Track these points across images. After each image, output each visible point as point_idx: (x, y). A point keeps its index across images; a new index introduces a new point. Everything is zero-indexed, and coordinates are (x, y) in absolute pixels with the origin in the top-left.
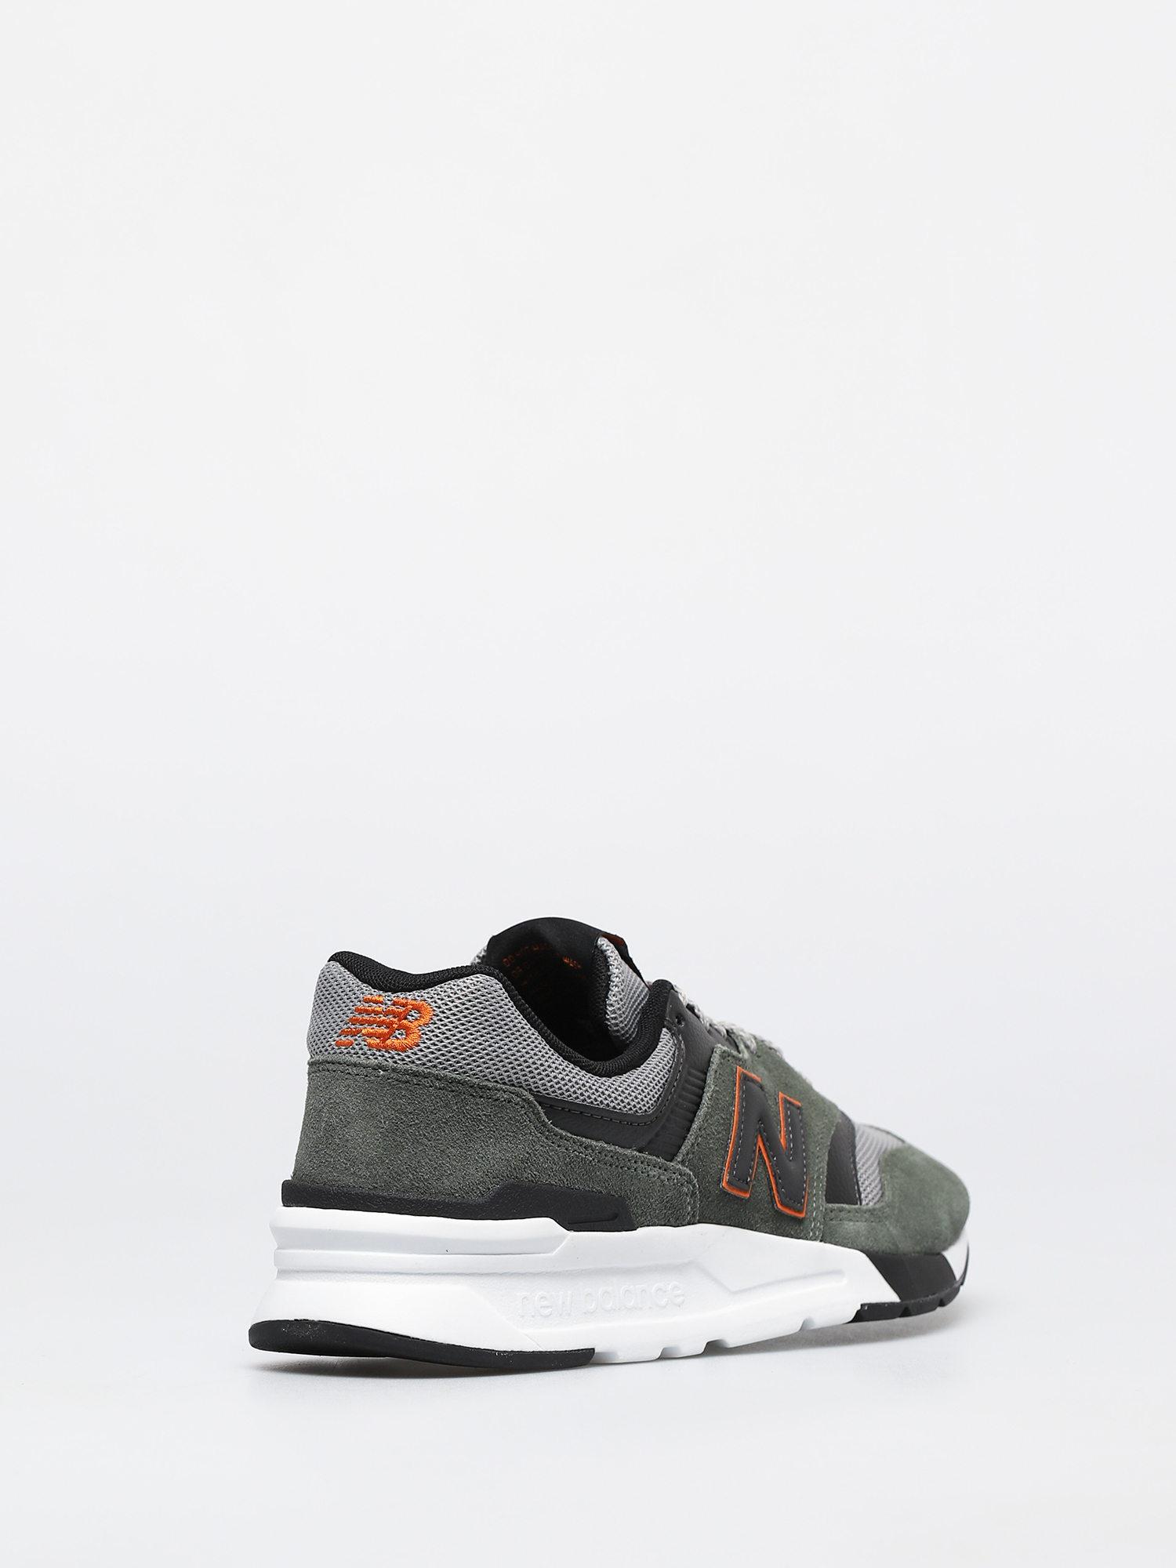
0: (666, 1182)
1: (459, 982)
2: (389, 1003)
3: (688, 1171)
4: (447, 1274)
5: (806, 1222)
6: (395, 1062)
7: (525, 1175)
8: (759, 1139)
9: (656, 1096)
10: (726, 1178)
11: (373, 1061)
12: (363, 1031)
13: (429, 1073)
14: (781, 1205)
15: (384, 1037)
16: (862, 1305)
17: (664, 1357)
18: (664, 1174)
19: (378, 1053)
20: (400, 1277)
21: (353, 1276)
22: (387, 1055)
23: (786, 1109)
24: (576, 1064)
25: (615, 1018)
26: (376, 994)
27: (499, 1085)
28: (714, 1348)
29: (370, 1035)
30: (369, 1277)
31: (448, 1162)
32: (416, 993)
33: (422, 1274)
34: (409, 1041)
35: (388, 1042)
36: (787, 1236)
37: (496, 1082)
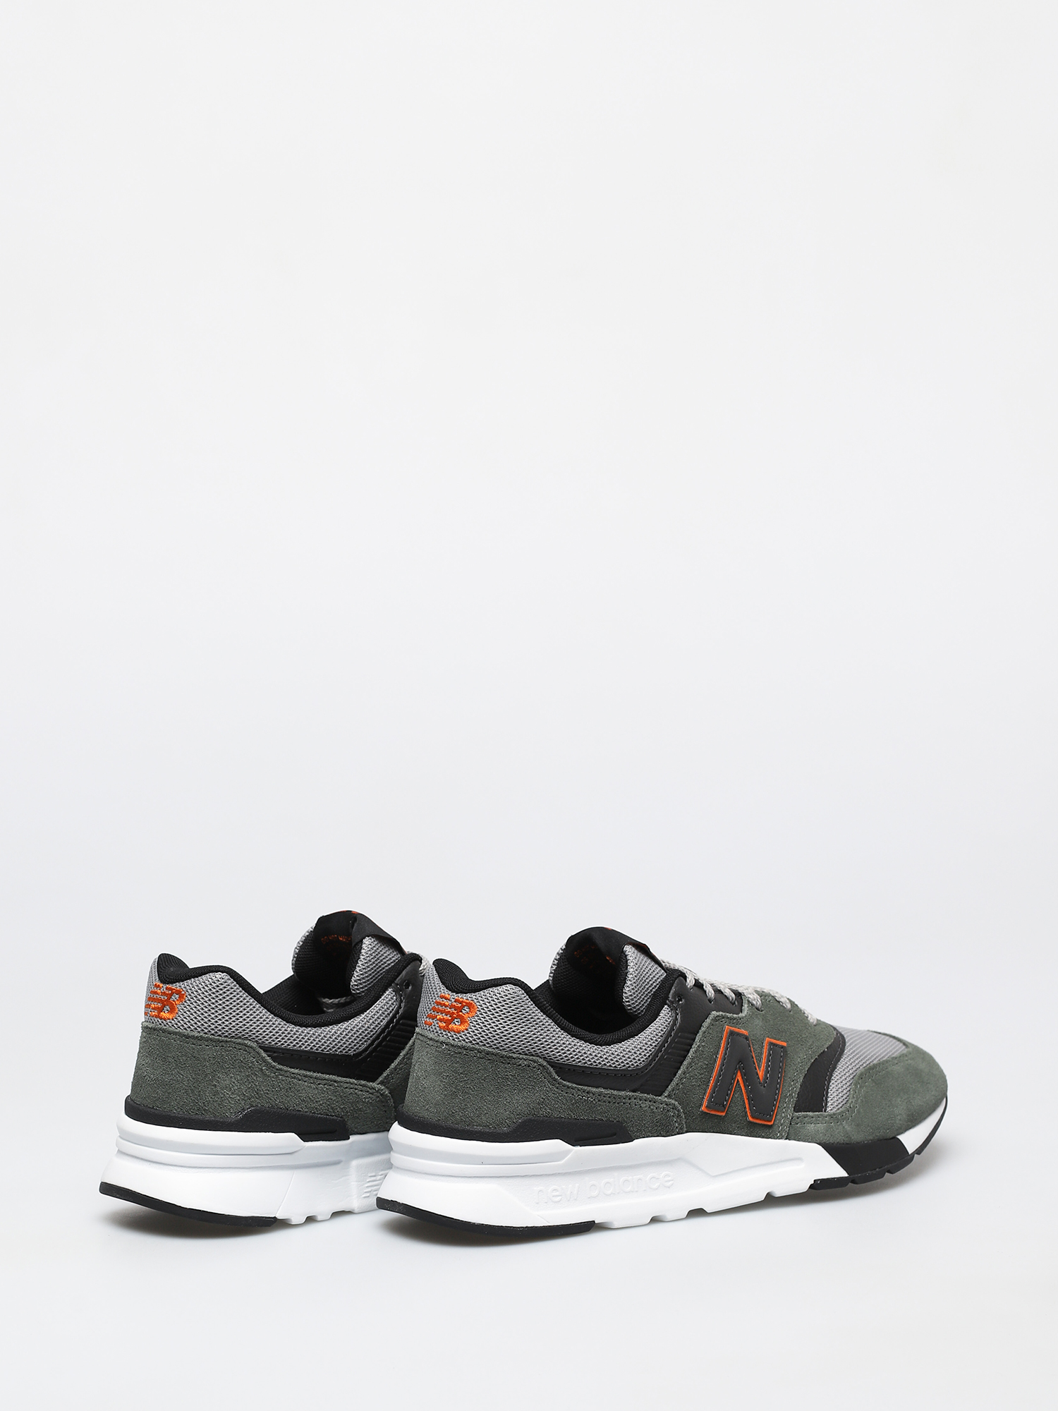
0: (655, 1110)
1: (495, 989)
2: (453, 1000)
3: (673, 1102)
4: (484, 1177)
5: (775, 1127)
6: (453, 1040)
7: (541, 1113)
8: (739, 1074)
9: (648, 1055)
10: (705, 1103)
11: (442, 1039)
12: (438, 1017)
13: (474, 1048)
14: (753, 1118)
15: (448, 1022)
16: (815, 1181)
17: (655, 1220)
18: (653, 1105)
19: (444, 1033)
20: (452, 1178)
21: (424, 1175)
22: (449, 1034)
23: (770, 1049)
24: (581, 1039)
25: (629, 1002)
26: (447, 993)
27: (521, 1056)
28: (697, 1213)
29: (441, 1020)
30: (432, 1177)
31: (485, 1105)
32: (469, 995)
33: (466, 1177)
34: (462, 1028)
35: (450, 1026)
36: (759, 1137)
37: (520, 1053)
